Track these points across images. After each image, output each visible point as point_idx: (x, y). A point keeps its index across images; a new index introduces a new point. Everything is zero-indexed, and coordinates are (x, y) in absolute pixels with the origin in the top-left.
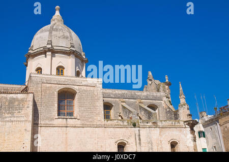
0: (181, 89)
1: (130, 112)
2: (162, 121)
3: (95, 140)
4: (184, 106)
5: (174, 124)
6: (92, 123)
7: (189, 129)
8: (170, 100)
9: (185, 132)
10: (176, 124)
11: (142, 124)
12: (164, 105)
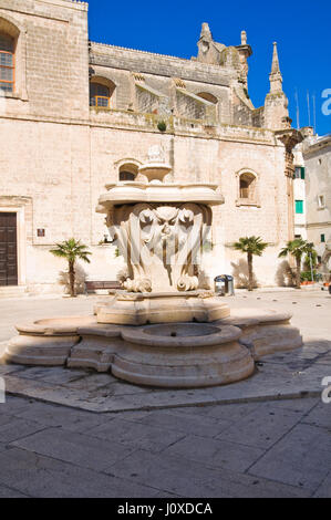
0: (275, 58)
1: (154, 97)
2: (225, 125)
3: (66, 153)
4: (278, 99)
5: (251, 135)
6: (58, 114)
7: (284, 150)
8: (246, 86)
9: (273, 156)
10: (257, 137)
11: (180, 128)
12: (231, 98)
